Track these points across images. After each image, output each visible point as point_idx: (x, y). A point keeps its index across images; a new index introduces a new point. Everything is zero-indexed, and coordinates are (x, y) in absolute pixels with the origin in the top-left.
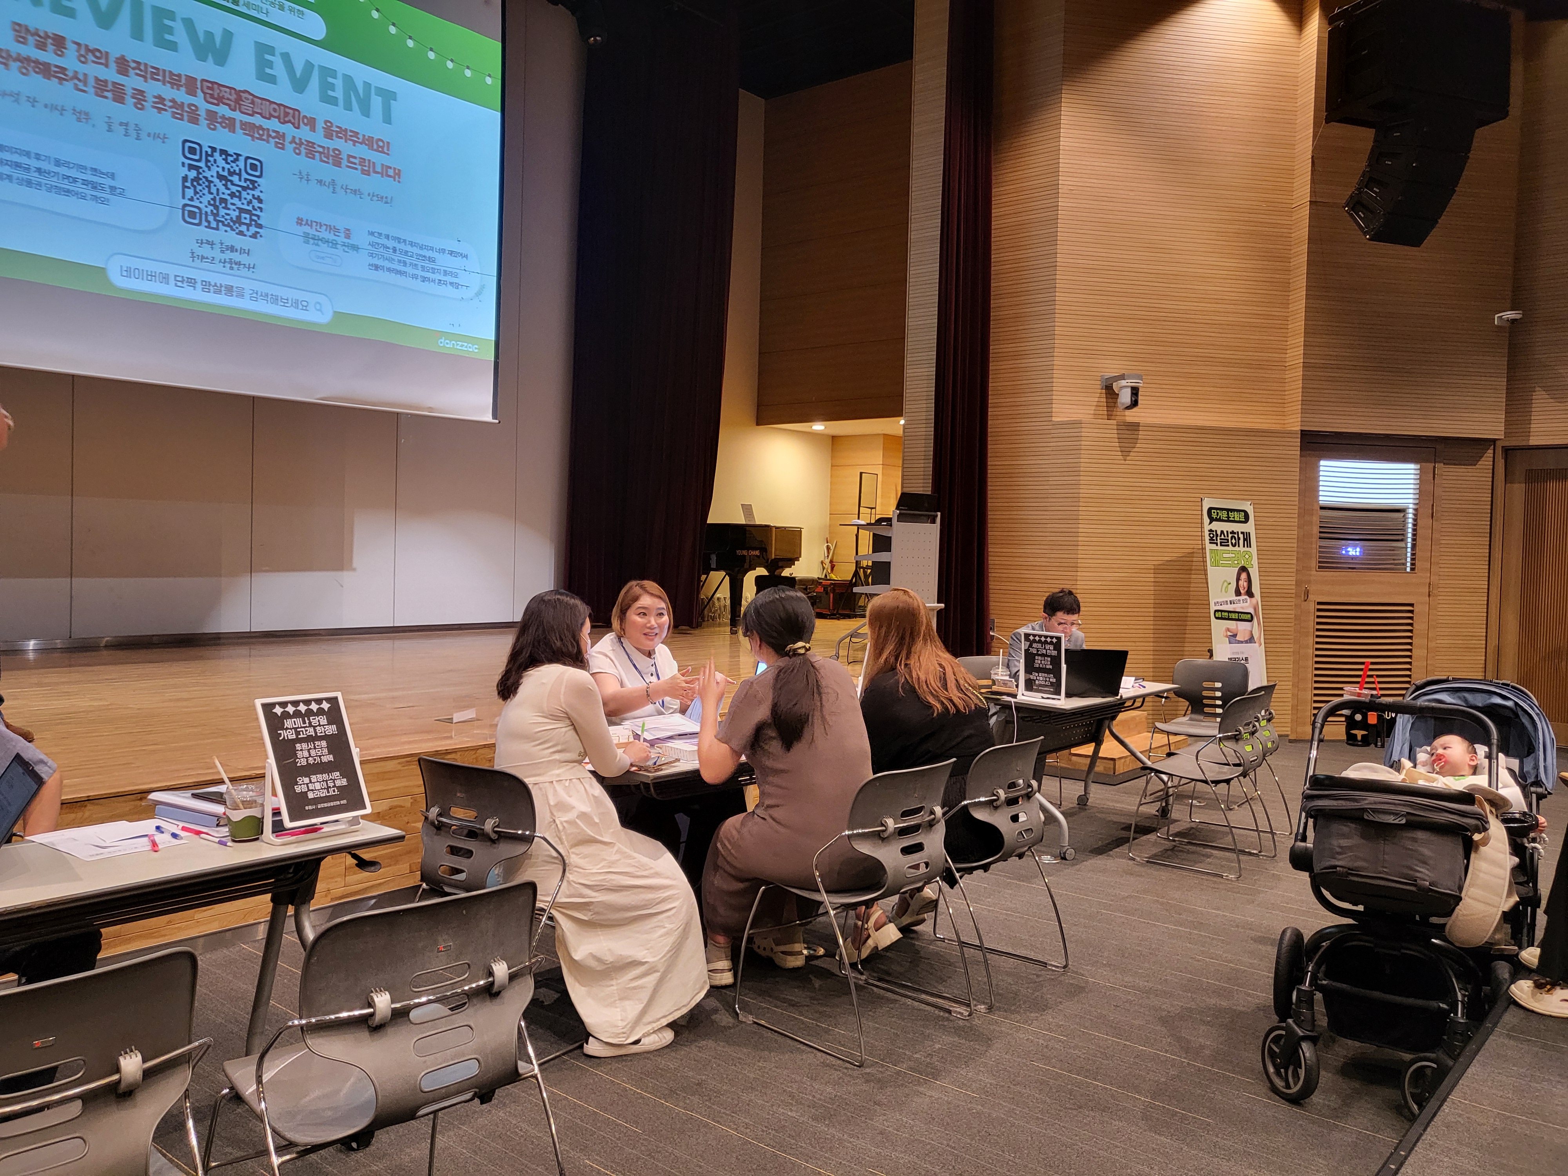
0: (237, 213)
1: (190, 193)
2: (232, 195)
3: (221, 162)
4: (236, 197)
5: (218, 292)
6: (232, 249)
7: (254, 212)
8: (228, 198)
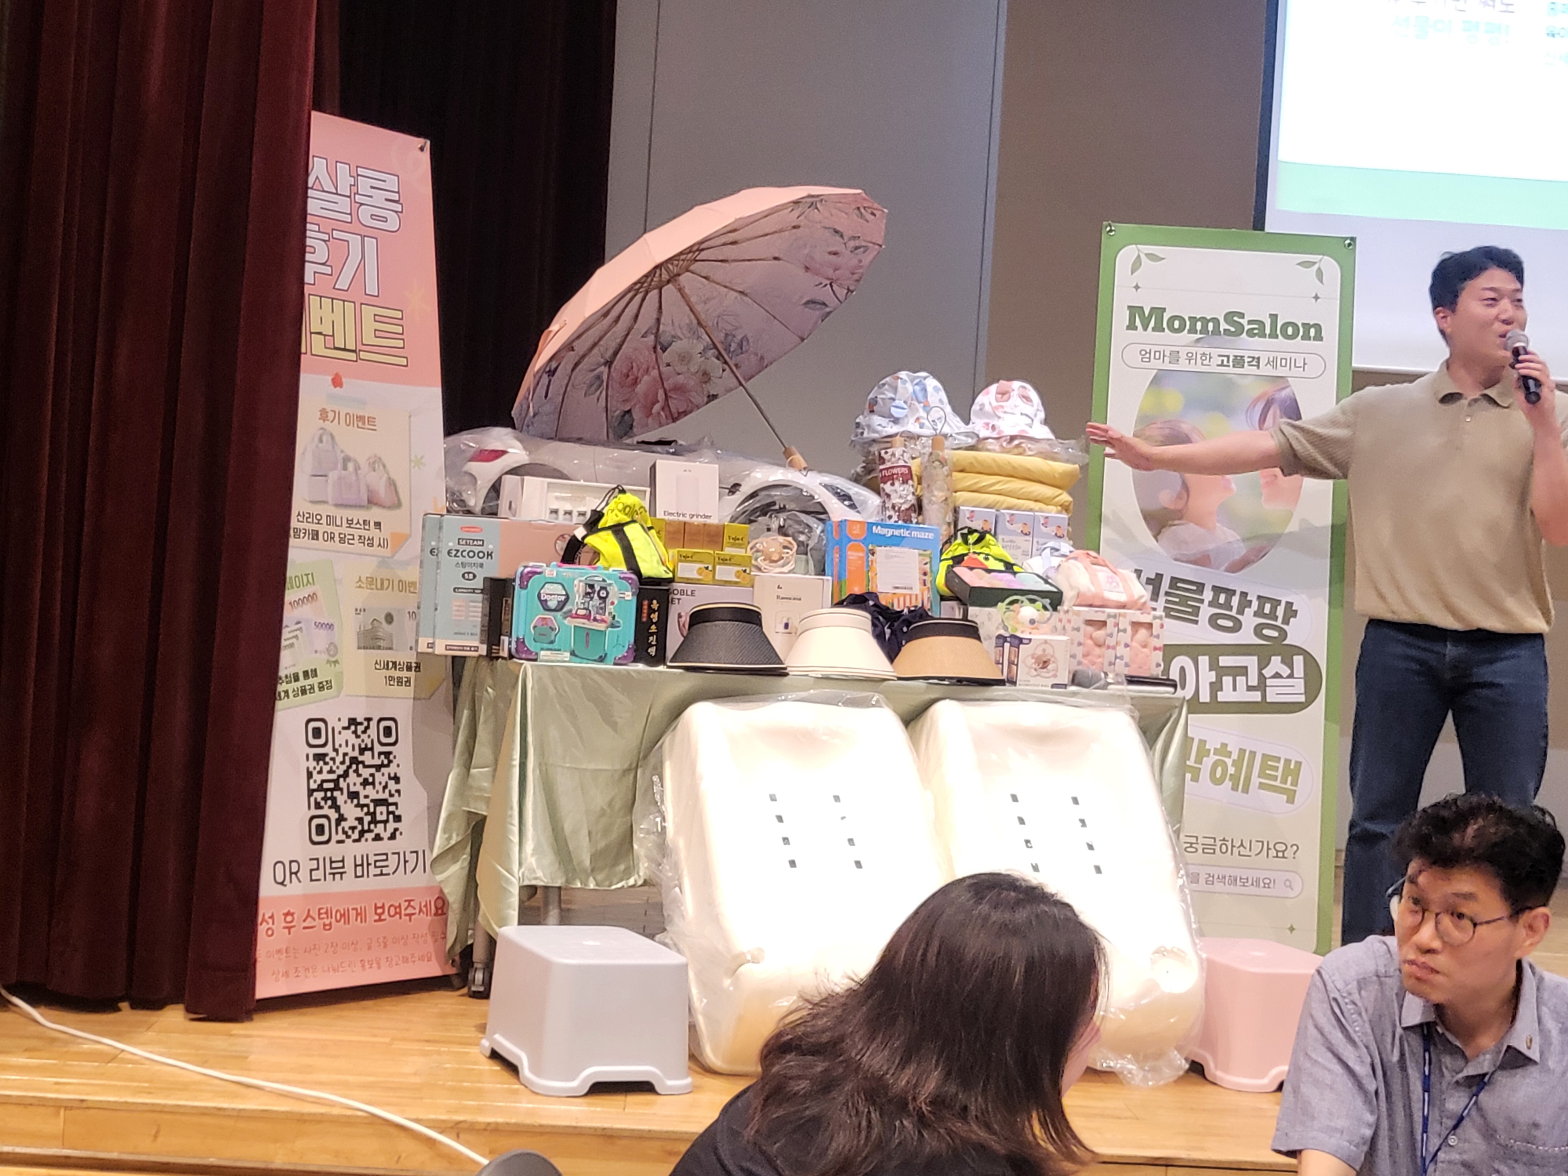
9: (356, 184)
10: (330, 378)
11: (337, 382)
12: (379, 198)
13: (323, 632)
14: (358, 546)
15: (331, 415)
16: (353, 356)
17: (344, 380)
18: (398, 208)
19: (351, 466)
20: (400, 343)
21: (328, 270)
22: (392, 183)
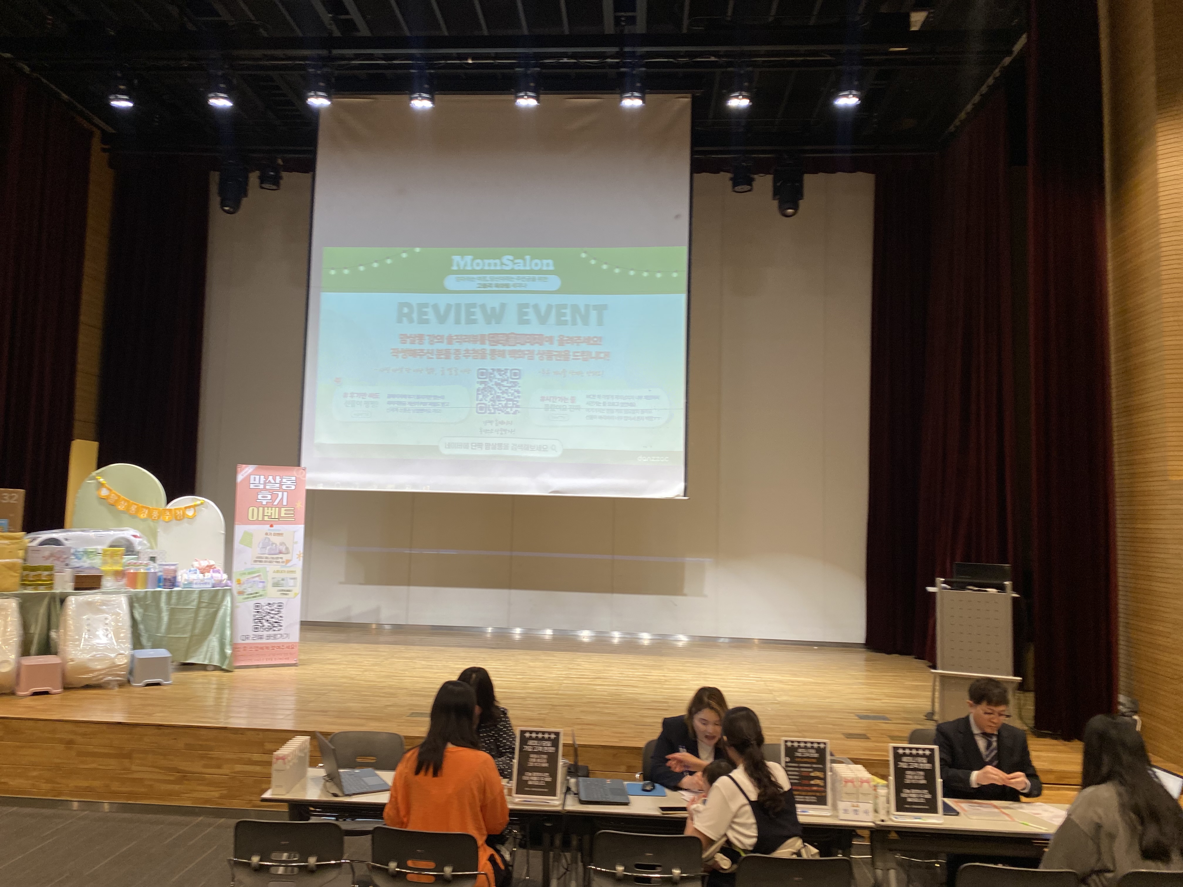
0: (505, 402)
1: (480, 397)
2: (503, 393)
3: (498, 376)
4: (506, 393)
5: (494, 448)
6: (502, 423)
7: (515, 399)
8: (501, 394)
9: (282, 480)
10: (269, 526)
11: (271, 526)
12: (289, 482)
13: (261, 584)
14: (275, 563)
15: (269, 534)
16: (277, 520)
17: (274, 526)
18: (295, 484)
19: (274, 545)
20: (293, 515)
21: (271, 501)
22: (294, 478)
